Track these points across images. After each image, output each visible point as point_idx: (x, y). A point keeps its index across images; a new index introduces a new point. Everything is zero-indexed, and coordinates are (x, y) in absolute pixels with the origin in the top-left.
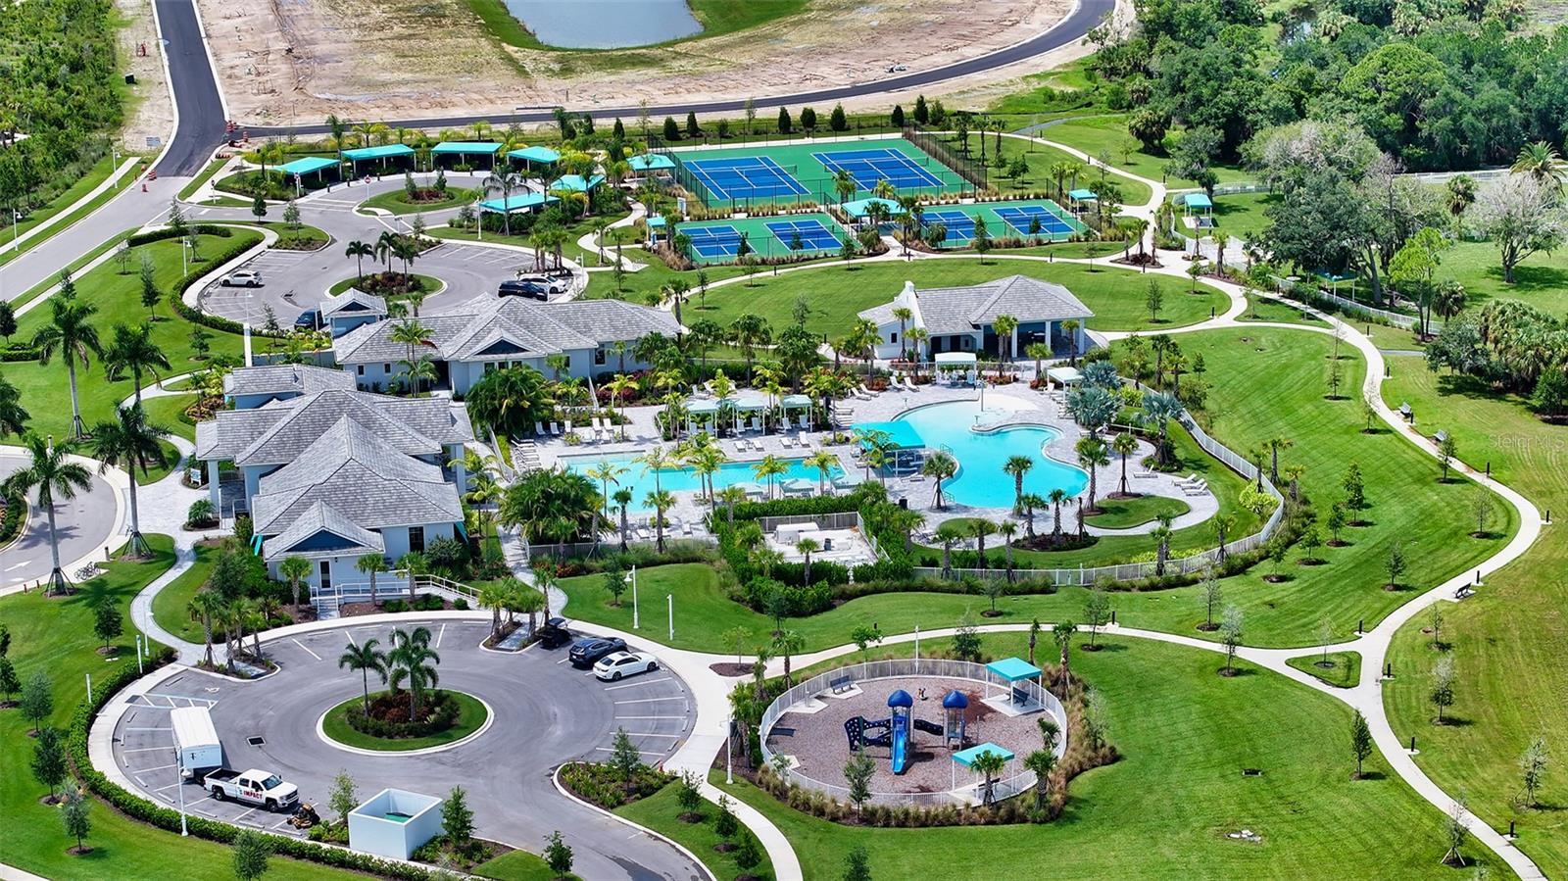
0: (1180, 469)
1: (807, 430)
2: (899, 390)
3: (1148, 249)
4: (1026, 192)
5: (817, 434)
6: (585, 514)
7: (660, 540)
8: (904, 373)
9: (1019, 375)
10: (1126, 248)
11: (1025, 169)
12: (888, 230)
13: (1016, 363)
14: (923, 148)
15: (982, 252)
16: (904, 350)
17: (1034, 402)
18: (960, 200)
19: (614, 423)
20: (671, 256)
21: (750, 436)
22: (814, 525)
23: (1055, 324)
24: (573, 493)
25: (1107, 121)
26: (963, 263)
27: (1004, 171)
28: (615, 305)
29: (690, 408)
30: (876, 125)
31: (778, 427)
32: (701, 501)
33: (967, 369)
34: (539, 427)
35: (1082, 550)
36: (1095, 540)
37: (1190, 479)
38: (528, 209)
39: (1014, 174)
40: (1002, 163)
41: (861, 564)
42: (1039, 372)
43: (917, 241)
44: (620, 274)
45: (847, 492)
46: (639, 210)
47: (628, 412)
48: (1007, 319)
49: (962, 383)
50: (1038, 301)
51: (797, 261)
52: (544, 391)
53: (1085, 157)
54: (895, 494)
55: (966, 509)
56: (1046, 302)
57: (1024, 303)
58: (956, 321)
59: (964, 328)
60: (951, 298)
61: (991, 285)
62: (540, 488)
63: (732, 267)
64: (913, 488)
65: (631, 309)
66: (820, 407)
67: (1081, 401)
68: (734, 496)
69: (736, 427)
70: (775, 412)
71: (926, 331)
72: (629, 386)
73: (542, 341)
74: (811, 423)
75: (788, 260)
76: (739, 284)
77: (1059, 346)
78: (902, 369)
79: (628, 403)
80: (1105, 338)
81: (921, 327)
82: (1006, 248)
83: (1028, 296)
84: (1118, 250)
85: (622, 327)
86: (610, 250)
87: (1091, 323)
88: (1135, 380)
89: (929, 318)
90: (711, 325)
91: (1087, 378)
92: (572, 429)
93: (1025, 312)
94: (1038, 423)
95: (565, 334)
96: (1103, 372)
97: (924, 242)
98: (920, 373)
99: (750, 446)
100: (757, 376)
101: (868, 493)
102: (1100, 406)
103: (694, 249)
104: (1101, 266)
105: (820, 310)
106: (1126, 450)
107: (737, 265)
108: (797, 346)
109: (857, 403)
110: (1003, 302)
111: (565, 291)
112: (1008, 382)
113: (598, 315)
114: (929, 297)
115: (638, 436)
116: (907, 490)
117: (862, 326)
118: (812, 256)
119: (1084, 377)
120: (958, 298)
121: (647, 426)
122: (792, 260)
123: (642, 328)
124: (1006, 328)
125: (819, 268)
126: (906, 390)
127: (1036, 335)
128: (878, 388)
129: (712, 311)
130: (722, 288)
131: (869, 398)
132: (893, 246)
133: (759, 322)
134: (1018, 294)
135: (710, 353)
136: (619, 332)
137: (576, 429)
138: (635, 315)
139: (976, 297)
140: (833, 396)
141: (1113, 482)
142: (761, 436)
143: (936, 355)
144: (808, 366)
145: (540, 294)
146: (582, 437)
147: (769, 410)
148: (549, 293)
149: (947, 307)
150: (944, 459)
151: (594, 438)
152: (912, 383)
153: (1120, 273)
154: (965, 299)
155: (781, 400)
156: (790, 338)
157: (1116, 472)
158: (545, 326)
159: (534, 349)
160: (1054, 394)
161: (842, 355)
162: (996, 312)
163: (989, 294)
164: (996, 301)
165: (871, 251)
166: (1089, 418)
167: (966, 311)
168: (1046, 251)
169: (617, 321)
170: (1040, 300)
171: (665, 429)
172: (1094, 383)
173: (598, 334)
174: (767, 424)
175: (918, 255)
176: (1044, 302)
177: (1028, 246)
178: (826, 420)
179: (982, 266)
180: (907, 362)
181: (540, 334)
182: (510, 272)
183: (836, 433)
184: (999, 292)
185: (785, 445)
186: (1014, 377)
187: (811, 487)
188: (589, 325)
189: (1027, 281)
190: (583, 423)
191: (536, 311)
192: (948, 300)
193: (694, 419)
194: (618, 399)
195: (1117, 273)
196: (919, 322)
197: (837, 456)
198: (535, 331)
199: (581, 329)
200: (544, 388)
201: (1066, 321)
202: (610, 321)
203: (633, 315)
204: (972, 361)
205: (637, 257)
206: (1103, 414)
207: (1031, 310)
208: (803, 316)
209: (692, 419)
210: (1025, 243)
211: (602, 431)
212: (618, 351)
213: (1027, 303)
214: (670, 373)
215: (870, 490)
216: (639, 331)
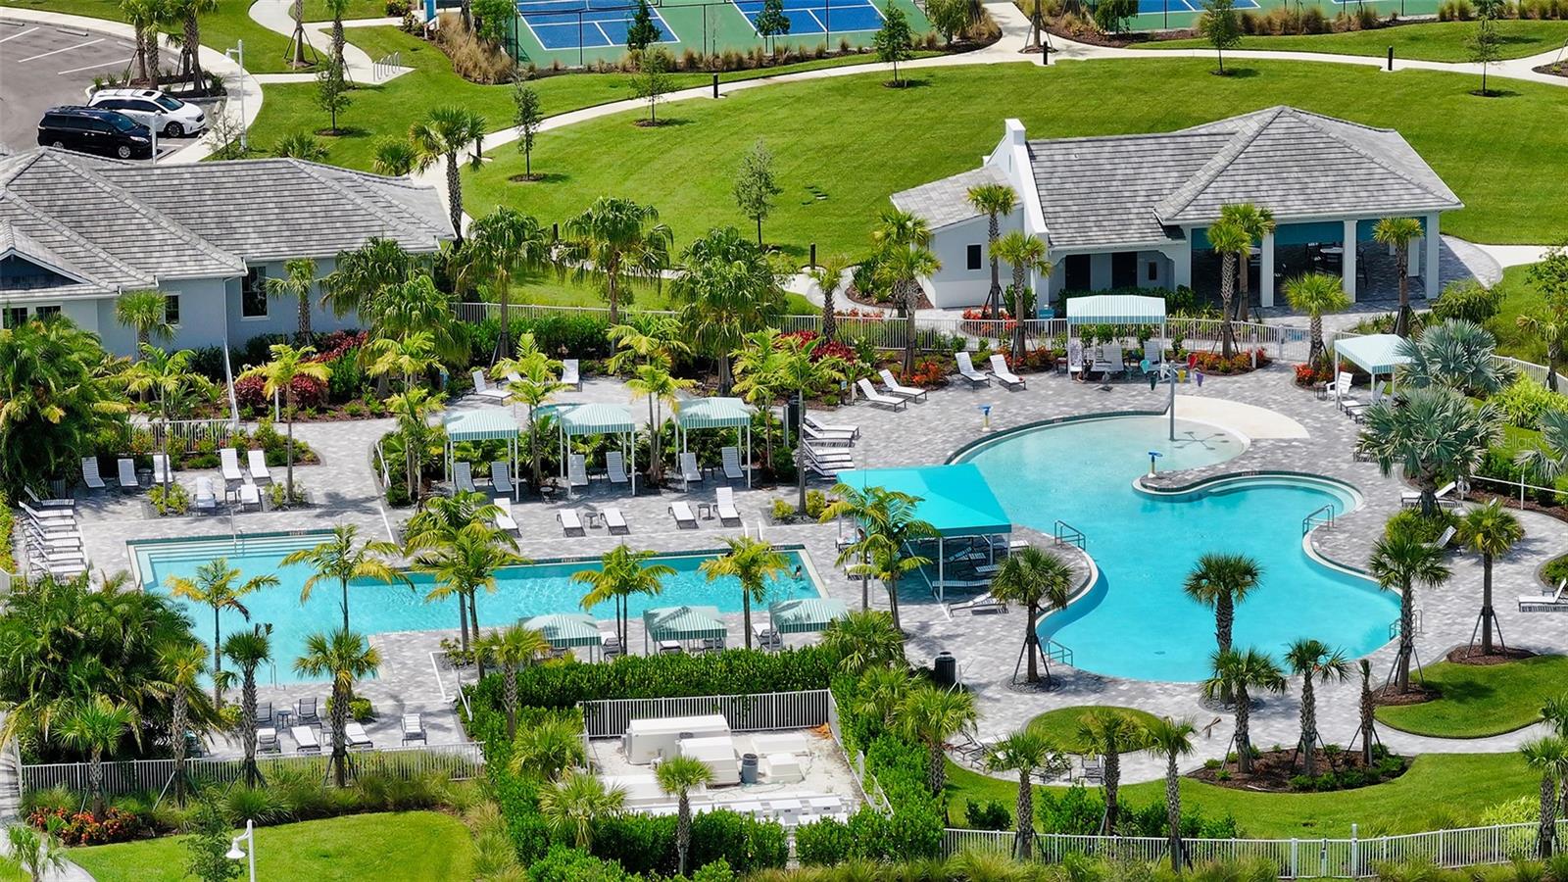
1: (737, 484)
2: (978, 385)
5: (763, 495)
6: (156, 690)
7: (339, 753)
8: (993, 344)
9: (1272, 350)
13: (1269, 322)
15: (1220, 45)
16: (996, 288)
17: (1299, 416)
19: (275, 460)
20: (468, 48)
21: (600, 497)
22: (719, 721)
23: (1365, 225)
24: (130, 638)
26: (1174, 70)
28: (296, 173)
29: (452, 428)
31: (669, 474)
32: (453, 658)
34: (90, 469)
35: (1367, 791)
36: (1403, 765)
41: (815, 819)
42: (1317, 344)
43: (1069, 16)
44: (336, 89)
45: (814, 639)
47: (306, 433)
48: (1246, 215)
49: (1132, 372)
50: (1327, 168)
51: (774, 61)
52: (102, 382)
54: (928, 644)
55: (1097, 683)
56: (1348, 172)
57: (1292, 175)
58: (1125, 217)
59: (1143, 235)
60: (1116, 161)
61: (1214, 131)
62: (49, 626)
63: (613, 77)
64: (974, 630)
65: (335, 183)
66: (775, 427)
67: (1398, 421)
68: (517, 649)
69: (566, 474)
70: (663, 438)
71: (1050, 242)
72: (306, 372)
73: (110, 260)
74: (749, 467)
75: (751, 58)
76: (624, 119)
77: (1374, 282)
78: (988, 334)
79: (310, 411)
80: (1493, 260)
81: (1038, 231)
82: (1286, 34)
83: (1303, 157)
84: (1555, 41)
85: (308, 227)
86: (320, 30)
87: (1453, 222)
88: (1548, 368)
89: (1058, 209)
90: (523, 225)
91: (1422, 364)
92: (170, 475)
93: (1293, 197)
94: (1304, 471)
95: (169, 242)
96: (1459, 349)
97: (1084, 16)
98: (1030, 345)
99: (595, 523)
100: (619, 350)
101: (852, 644)
102: (1443, 433)
103: (527, 32)
104: (1510, 80)
105: (809, 184)
106: (1495, 541)
107: (625, 70)
108: (724, 278)
109: (872, 418)
110: (1241, 172)
111: (198, 133)
112: (1245, 370)
113: (252, 195)
114: (1061, 158)
115: (329, 495)
116: (958, 636)
117: (895, 229)
118: (811, 50)
119: (1414, 361)
120: (1132, 160)
121: (354, 471)
122: (760, 59)
123: (357, 230)
124: (1247, 236)
125: (823, 79)
126: (995, 386)
127: (1321, 254)
128: (925, 378)
129: (542, 185)
130: (582, 128)
131: (902, 405)
132: (1011, 25)
133: (638, 217)
134: (1279, 153)
135: (528, 290)
136: (301, 238)
137: (178, 475)
138: (345, 197)
139: (1177, 158)
140: (810, 398)
141: (1459, 620)
142: (624, 496)
143: (1070, 302)
144: (749, 326)
145: (136, 139)
146: (191, 495)
147: (649, 432)
148: (159, 135)
149: (1103, 184)
150: (1050, 565)
151: (220, 496)
152: (1009, 368)
153: (1554, 99)
154: (1150, 165)
155: (678, 409)
156: (708, 257)
157: (1468, 598)
158: (121, 222)
159: (92, 278)
160: (1345, 398)
161: (848, 296)
162: (1223, 196)
163: (1207, 150)
164: (1225, 168)
165: (955, 39)
166: (1420, 464)
167: (1150, 193)
168: (1380, 42)
169: (297, 210)
170: (1334, 167)
171: (393, 479)
172: (1437, 377)
173: (250, 241)
174: (642, 466)
175: (1069, 50)
176: (1340, 173)
177: (1339, 29)
178: (787, 461)
179: (1219, 78)
180: (1000, 316)
181: (108, 240)
182: (74, 84)
183: (809, 491)
184: (1231, 148)
185: (678, 522)
186: (1260, 355)
187: (721, 627)
188: (229, 220)
189: (1301, 121)
190: (199, 460)
191: (101, 185)
192: (1109, 167)
193: (465, 454)
194: (283, 404)
195: (1546, 98)
196: (1033, 222)
197: (803, 547)
198: (94, 235)
199: (209, 232)
200: (103, 375)
201: (1397, 220)
202: (281, 211)
203: (339, 197)
204: (1156, 318)
205: (385, 49)
206: (1450, 453)
207: (1309, 191)
208: (759, 200)
209: (458, 454)
210: (1332, 21)
211: (241, 481)
212: (297, 286)
213: (1300, 175)
214: (406, 341)
215: (864, 636)
216: (349, 236)
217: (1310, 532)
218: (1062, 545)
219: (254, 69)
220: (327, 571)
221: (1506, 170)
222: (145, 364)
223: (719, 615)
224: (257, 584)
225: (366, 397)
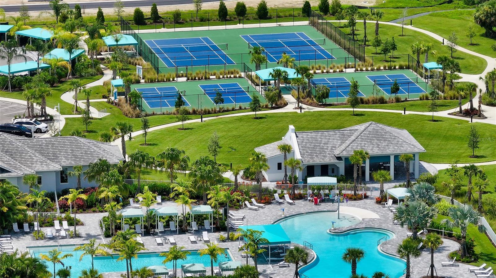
0: (476, 260)
1: (209, 231)
2: (281, 203)
3: (476, 105)
4: (393, 64)
5: (216, 234)
8: (285, 192)
9: (369, 193)
10: (460, 105)
11: (394, 48)
12: (288, 90)
13: (368, 185)
14: (323, 32)
15: (354, 107)
16: (286, 175)
17: (377, 212)
18: (344, 70)
19: (70, 224)
20: (127, 107)
21: (168, 235)
23: (396, 157)
24: (29, 271)
25: (461, 14)
26: (340, 114)
27: (379, 49)
29: (123, 214)
30: (290, 16)
31: (188, 228)
33: (332, 189)
34: (15, 226)
37: (482, 267)
38: (27, 73)
39: (385, 51)
40: (378, 43)
42: (382, 191)
43: (308, 99)
44: (87, 119)
45: (231, 273)
46: (108, 74)
47: (80, 217)
48: (361, 153)
49: (327, 199)
50: (385, 140)
51: (219, 112)
52: (19, 200)
53: (440, 39)
54: (266, 276)
56: (391, 141)
57: (375, 142)
58: (325, 154)
59: (330, 160)
60: (322, 138)
61: (352, 129)
62: (5, 267)
63: (171, 116)
64: (280, 272)
65: (88, 143)
66: (220, 215)
67: (406, 211)
68: (144, 274)
69: (158, 228)
70: (186, 218)
71: (302, 162)
72: (80, 197)
73: (21, 165)
74: (212, 226)
75: (212, 111)
76: (174, 128)
77: (399, 174)
78: (284, 189)
79: (80, 210)
80: (435, 168)
81: (299, 158)
82: (373, 104)
83: (378, 137)
84: (455, 106)
85: (80, 156)
86: (82, 102)
87: (424, 157)
88: (451, 198)
89: (305, 152)
90: (145, 155)
91: (413, 195)
92: (39, 228)
93: (375, 148)
94: (378, 227)
95: (39, 160)
96: (424, 191)
97: (313, 99)
98: (296, 192)
99: (166, 242)
100: (173, 191)
101: (243, 274)
102: (419, 214)
103: (145, 102)
104: (441, 117)
105: (230, 146)
106: (434, 245)
107: (174, 114)
108: (205, 170)
109: (249, 213)
110: (359, 141)
111: (46, 132)
112: (361, 199)
113: (63, 147)
114: (305, 137)
115: (87, 234)
116: (275, 273)
117: (256, 157)
118: (230, 108)
119: (411, 195)
120: (327, 137)
121: (94, 227)
122: (215, 111)
123: (95, 157)
124: (361, 159)
125: (234, 117)
126: (286, 203)
127: (383, 166)
128: (265, 201)
129: (150, 147)
130: (161, 130)
131: (258, 209)
132: (291, 101)
133: (179, 153)
134: (371, 135)
135: (146, 176)
136: (78, 160)
137: (42, 228)
138: (91, 148)
139: (340, 137)
140: (230, 207)
141: (424, 269)
142: (175, 234)
143: (308, 179)
144: (212, 184)
145: (27, 133)
146: (46, 234)
147: (182, 216)
148: (34, 132)
149: (318, 145)
150: (302, 251)
151: (54, 234)
152: (290, 199)
153: (454, 122)
154: (332, 139)
155: (191, 209)
156: (200, 164)
157: (427, 263)
158: (24, 155)
159: (15, 171)
160: (391, 207)
161: (242, 178)
162: (354, 148)
163: (349, 135)
164: (355, 140)
165: (274, 105)
166: (412, 224)
167: (332, 147)
168: (402, 106)
169: (77, 151)
170: (387, 140)
171: (106, 229)
172: (418, 199)
173: (63, 160)
174: (180, 226)
175: (308, 108)
176: (389, 141)
177: (389, 102)
178: (223, 224)
179: (353, 116)
180: (288, 183)
181: (20, 160)
182: (8, 118)
183: (230, 233)
184: (356, 134)
185: (191, 241)
186: (365, 195)
187: (204, 269)
188: (57, 154)
189: (377, 126)
190: (47, 224)
191: (18, 144)
192: (320, 139)
193: (127, 222)
194: (73, 208)
195: (451, 122)
196: (297, 155)
197: (228, 249)
198: (16, 158)
199: (51, 158)
200: (19, 198)
201: (406, 155)
202: (72, 152)
203: (89, 148)
204: (334, 183)
205: (102, 108)
206: (421, 221)
207: (380, 147)
208: (215, 150)
209: (125, 222)
210: (387, 100)
211: (60, 230)
212: (77, 173)
213: (377, 142)
214: (110, 188)
215: (247, 271)
216: (93, 159)
217: (380, 245)
218: (306, 248)
219: (62, 113)
220: (87, 252)
221: (439, 142)
222: (32, 194)
223: (203, 266)
224: (66, 256)
225: (97, 206)
